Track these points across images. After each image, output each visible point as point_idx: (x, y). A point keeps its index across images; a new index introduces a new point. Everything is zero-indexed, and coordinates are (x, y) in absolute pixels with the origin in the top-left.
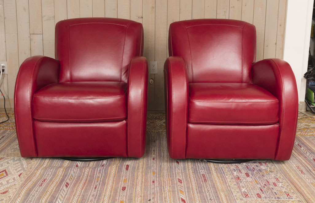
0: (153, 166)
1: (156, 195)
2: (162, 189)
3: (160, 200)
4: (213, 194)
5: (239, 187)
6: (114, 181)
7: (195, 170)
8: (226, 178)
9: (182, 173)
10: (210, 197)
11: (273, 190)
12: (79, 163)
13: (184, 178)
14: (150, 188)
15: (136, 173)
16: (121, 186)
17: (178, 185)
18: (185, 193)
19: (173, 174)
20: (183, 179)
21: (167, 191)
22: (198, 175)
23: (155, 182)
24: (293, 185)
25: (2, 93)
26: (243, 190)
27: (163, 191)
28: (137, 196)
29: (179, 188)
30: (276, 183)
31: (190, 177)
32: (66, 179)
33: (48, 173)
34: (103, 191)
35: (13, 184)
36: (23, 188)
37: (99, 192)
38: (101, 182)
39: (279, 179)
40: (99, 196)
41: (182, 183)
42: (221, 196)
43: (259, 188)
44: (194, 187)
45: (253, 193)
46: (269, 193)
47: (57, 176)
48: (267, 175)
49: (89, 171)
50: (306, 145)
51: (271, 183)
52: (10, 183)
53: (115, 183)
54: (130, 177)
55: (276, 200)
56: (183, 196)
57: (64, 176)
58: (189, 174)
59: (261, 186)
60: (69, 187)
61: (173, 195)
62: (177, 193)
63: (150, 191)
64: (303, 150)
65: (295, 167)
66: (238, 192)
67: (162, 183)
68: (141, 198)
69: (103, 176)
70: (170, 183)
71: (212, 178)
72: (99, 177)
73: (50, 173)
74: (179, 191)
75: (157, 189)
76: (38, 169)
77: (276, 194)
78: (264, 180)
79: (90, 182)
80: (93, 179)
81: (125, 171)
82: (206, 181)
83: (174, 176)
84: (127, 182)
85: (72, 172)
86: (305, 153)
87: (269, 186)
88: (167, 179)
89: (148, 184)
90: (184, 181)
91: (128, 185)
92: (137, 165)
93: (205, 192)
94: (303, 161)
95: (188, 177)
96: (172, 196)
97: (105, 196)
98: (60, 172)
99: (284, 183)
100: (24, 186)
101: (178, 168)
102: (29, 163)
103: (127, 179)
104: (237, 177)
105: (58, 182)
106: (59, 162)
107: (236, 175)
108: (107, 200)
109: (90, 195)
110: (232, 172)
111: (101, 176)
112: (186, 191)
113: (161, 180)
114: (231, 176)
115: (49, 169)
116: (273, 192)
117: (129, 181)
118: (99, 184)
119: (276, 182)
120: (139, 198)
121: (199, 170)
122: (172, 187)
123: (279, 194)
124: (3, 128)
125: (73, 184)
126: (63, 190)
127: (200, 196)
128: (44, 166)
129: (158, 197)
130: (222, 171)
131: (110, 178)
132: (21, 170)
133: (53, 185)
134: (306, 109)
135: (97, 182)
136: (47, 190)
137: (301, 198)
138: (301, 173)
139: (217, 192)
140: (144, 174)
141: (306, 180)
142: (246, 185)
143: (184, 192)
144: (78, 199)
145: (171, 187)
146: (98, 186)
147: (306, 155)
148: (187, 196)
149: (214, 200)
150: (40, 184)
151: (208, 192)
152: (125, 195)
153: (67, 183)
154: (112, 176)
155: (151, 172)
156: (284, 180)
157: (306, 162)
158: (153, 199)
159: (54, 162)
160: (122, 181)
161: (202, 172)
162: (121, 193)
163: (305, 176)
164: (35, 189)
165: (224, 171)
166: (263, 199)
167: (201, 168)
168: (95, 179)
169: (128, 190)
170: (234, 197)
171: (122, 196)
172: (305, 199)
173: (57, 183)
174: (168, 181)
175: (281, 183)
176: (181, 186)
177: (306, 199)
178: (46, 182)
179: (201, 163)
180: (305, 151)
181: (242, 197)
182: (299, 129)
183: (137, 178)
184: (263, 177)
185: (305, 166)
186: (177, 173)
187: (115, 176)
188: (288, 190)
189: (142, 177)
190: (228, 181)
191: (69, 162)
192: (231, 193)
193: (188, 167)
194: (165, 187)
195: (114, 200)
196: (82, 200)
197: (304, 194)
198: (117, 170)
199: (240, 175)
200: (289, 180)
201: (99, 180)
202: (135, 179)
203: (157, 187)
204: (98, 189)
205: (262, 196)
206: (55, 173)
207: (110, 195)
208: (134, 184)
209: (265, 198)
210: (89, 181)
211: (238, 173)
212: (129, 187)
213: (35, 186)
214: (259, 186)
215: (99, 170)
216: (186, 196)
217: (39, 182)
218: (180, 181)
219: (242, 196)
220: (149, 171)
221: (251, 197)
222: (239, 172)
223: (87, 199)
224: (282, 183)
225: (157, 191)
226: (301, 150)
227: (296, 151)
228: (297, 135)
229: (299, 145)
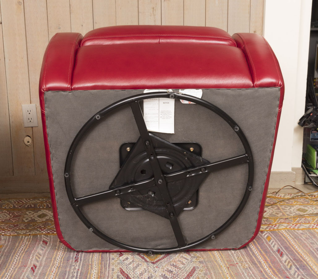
50: (292, 251)
64: (285, 262)
86: (287, 270)
134: (304, 180)
180: (288, 265)
182: (286, 219)
226: (281, 262)
227: (271, 265)
228: (281, 229)
229: (279, 251)
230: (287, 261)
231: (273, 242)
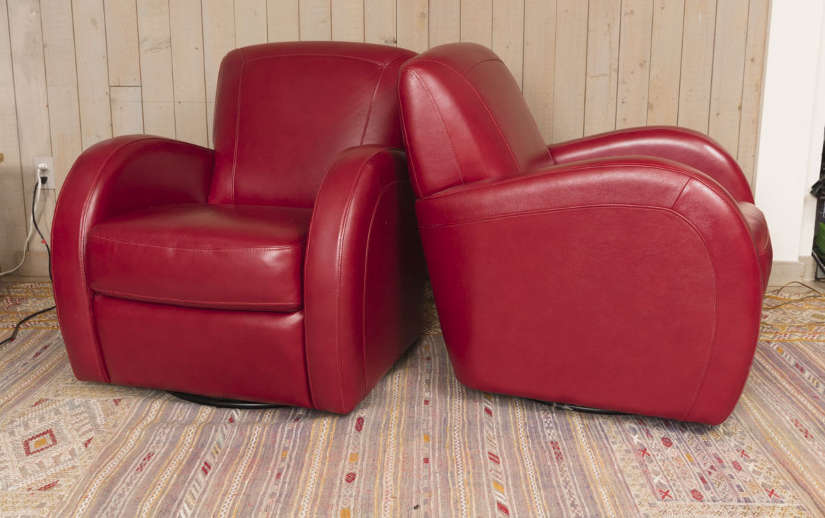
0: (424, 420)
1: (433, 493)
2: (450, 480)
3: (442, 506)
4: (580, 492)
5: (646, 473)
6: (326, 458)
7: (533, 431)
8: (612, 450)
9: (499, 437)
10: (572, 499)
11: (733, 481)
12: (237, 414)
13: (504, 450)
14: (419, 476)
15: (382, 438)
16: (343, 472)
17: (489, 468)
18: (508, 490)
19: (477, 441)
20: (501, 453)
21: (460, 484)
22: (539, 443)
23: (431, 460)
24: (784, 466)
25: (42, 237)
26: (656, 480)
27: (451, 484)
28: (384, 496)
29: (491, 477)
30: (739, 462)
31: (519, 448)
32: (203, 453)
33: (158, 438)
34: (298, 482)
35: (70, 466)
36: (94, 475)
37: (286, 485)
38: (293, 461)
39: (747, 451)
40: (288, 496)
41: (498, 463)
42: (599, 496)
43: (699, 474)
44: (530, 473)
45: (681, 489)
46: (722, 486)
47: (181, 446)
48: (717, 442)
49: (262, 433)
50: (815, 366)
51: (727, 463)
52: (64, 462)
53: (327, 463)
54: (367, 449)
55: (742, 506)
56: (501, 498)
57: (199, 447)
58: (518, 441)
59: (703, 471)
60: (211, 474)
61: (476, 495)
62: (486, 488)
63: (418, 483)
64: (809, 378)
65: (788, 423)
66: (643, 486)
67: (449, 463)
68: (395, 502)
69: (297, 446)
70: (470, 463)
71: (576, 449)
72: (286, 449)
73: (164, 439)
74: (492, 485)
75: (435, 477)
76: (133, 426)
77: (742, 491)
78: (709, 456)
79: (266, 459)
80: (273, 453)
81: (355, 433)
82: (562, 458)
83: (478, 446)
84: (359, 462)
85: (219, 437)
86: (812, 387)
87: (722, 469)
88: (461, 454)
89: (413, 467)
90: (504, 459)
91: (360, 468)
92: (385, 417)
93: (559, 486)
94: (809, 406)
95: (516, 449)
96: (473, 495)
97: (302, 496)
98: (190, 436)
99: (760, 462)
100: (98, 469)
101: (489, 426)
102: (112, 413)
103: (358, 453)
104: (641, 448)
105: (182, 461)
106: (186, 410)
107: (638, 443)
108: (307, 506)
109: (265, 493)
110: (627, 436)
111: (294, 446)
112: (510, 483)
113: (445, 457)
114: (624, 445)
115: (160, 427)
116: (734, 485)
117: (363, 458)
118: (288, 466)
119: (740, 460)
120: (389, 503)
121: (543, 431)
122: (474, 473)
123: (749, 489)
124: (47, 324)
125: (223, 465)
126: (197, 480)
127: (546, 497)
128: (149, 419)
129: (439, 498)
130: (602, 433)
131: (315, 452)
132: (91, 430)
133: (171, 469)
134: (814, 275)
135: (283, 460)
136: (155, 480)
137: (804, 499)
138: (803, 436)
139: (588, 487)
140: (401, 440)
141: (817, 454)
142: (663, 468)
143: (505, 487)
144: (234, 504)
145: (471, 474)
146: (284, 472)
147: (817, 391)
148: (513, 497)
149: (583, 507)
150: (138, 466)
151: (566, 487)
152: (354, 494)
153: (206, 463)
154: (320, 447)
155: (419, 435)
156: (760, 456)
157: (816, 408)
158: (424, 504)
159: (174, 410)
160: (346, 459)
161: (549, 434)
162: (343, 490)
163: (814, 445)
164: (125, 479)
165: (606, 432)
166: (706, 503)
167: (549, 424)
168: (278, 452)
169: (362, 480)
170: (633, 498)
171: (347, 497)
172: (816, 504)
173: (180, 463)
174: (464, 460)
175: (753, 464)
176: (497, 471)
177: (818, 503)
178: (154, 460)
179: (548, 413)
180: (813, 382)
181: (652, 499)
182: (798, 327)
183: (385, 451)
184: (706, 447)
185: (814, 419)
186: (487, 438)
187: (327, 447)
188: (772, 481)
189: (398, 449)
190: (619, 460)
191: (212, 411)
192: (626, 489)
193: (515, 423)
194: (455, 473)
195: (325, 508)
196: (245, 506)
197: (814, 489)
198: (334, 430)
199: (647, 443)
200: (774, 455)
201: (288, 457)
202: (378, 453)
203: (435, 473)
204: (285, 478)
205: (704, 496)
206: (176, 438)
207: (316, 494)
208: (377, 467)
209: (714, 501)
210: (262, 458)
211: (644, 438)
212: (364, 473)
213: (125, 472)
214: (697, 470)
215: (286, 429)
216: (510, 498)
217: (136, 461)
218: (494, 458)
219: (653, 497)
220: (416, 433)
221: (678, 498)
222: (645, 435)
223: (257, 504)
224: (756, 464)
225: (435, 482)
226: (803, 378)
227: (791, 382)
228: (793, 340)
229: (797, 365)
230: (812, 378)
231: (787, 355)
